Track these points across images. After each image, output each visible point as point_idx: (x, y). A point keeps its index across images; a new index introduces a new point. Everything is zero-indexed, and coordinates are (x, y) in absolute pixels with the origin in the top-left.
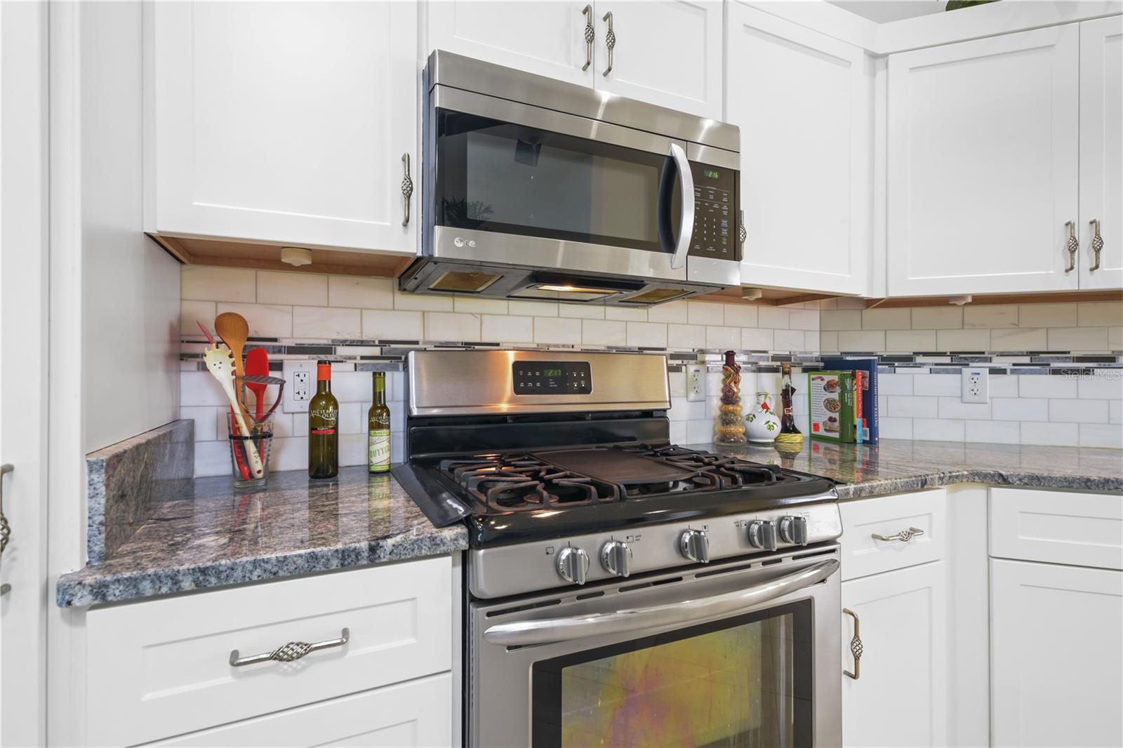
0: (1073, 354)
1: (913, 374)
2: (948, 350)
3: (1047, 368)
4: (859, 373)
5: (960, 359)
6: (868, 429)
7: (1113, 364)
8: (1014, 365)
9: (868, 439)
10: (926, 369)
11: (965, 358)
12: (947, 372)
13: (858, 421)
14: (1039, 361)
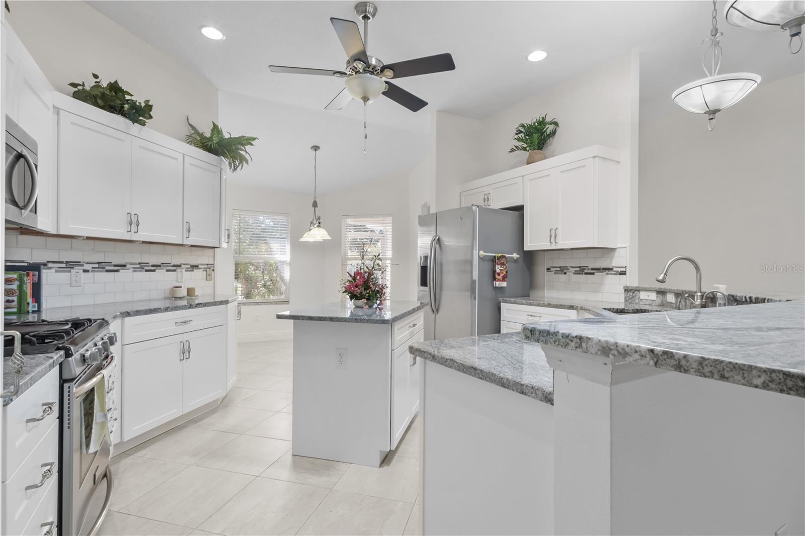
0: (113, 263)
1: (47, 273)
2: (64, 260)
3: (104, 269)
4: (31, 273)
5: (70, 265)
6: (36, 304)
7: (125, 268)
8: (92, 268)
9: (36, 309)
10: (53, 270)
11: (72, 265)
12: (64, 272)
13: (30, 300)
14: (101, 266)
